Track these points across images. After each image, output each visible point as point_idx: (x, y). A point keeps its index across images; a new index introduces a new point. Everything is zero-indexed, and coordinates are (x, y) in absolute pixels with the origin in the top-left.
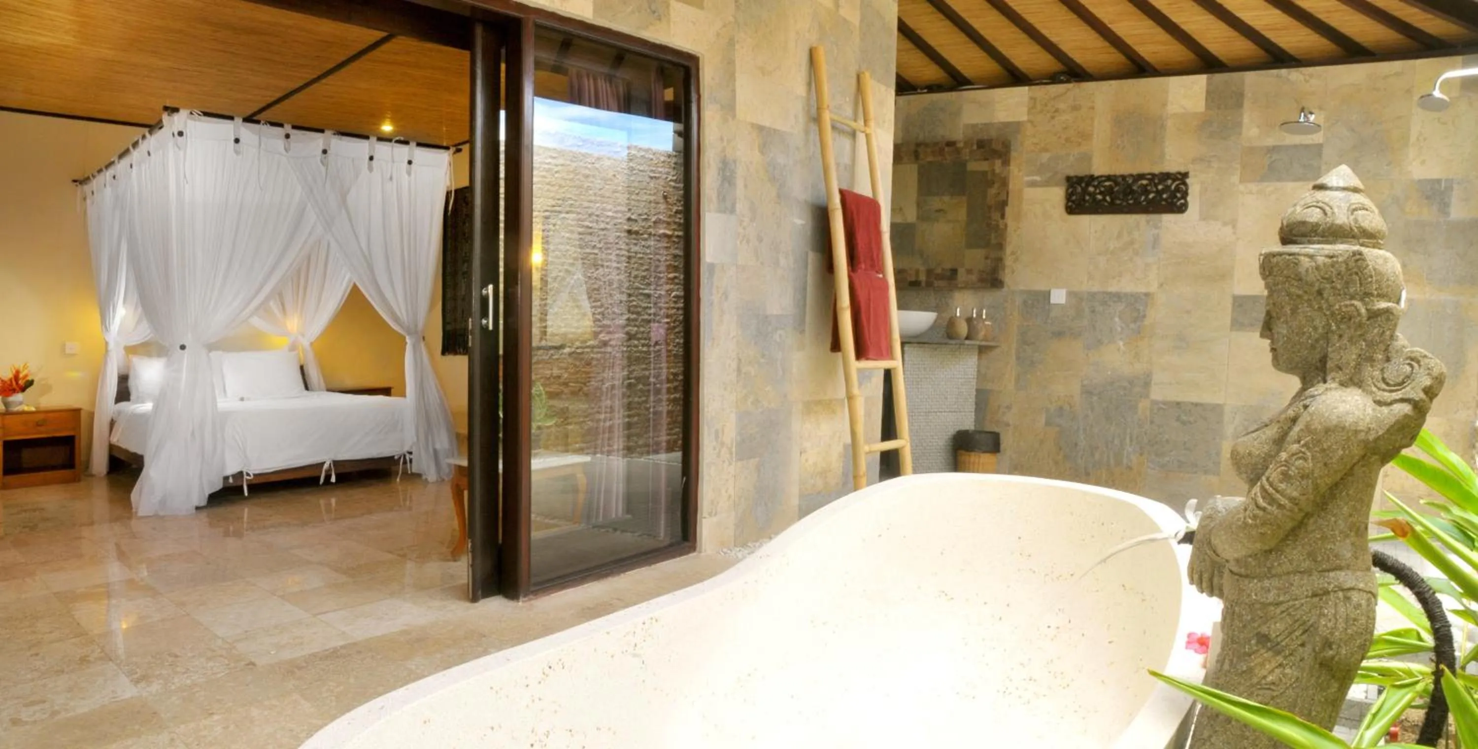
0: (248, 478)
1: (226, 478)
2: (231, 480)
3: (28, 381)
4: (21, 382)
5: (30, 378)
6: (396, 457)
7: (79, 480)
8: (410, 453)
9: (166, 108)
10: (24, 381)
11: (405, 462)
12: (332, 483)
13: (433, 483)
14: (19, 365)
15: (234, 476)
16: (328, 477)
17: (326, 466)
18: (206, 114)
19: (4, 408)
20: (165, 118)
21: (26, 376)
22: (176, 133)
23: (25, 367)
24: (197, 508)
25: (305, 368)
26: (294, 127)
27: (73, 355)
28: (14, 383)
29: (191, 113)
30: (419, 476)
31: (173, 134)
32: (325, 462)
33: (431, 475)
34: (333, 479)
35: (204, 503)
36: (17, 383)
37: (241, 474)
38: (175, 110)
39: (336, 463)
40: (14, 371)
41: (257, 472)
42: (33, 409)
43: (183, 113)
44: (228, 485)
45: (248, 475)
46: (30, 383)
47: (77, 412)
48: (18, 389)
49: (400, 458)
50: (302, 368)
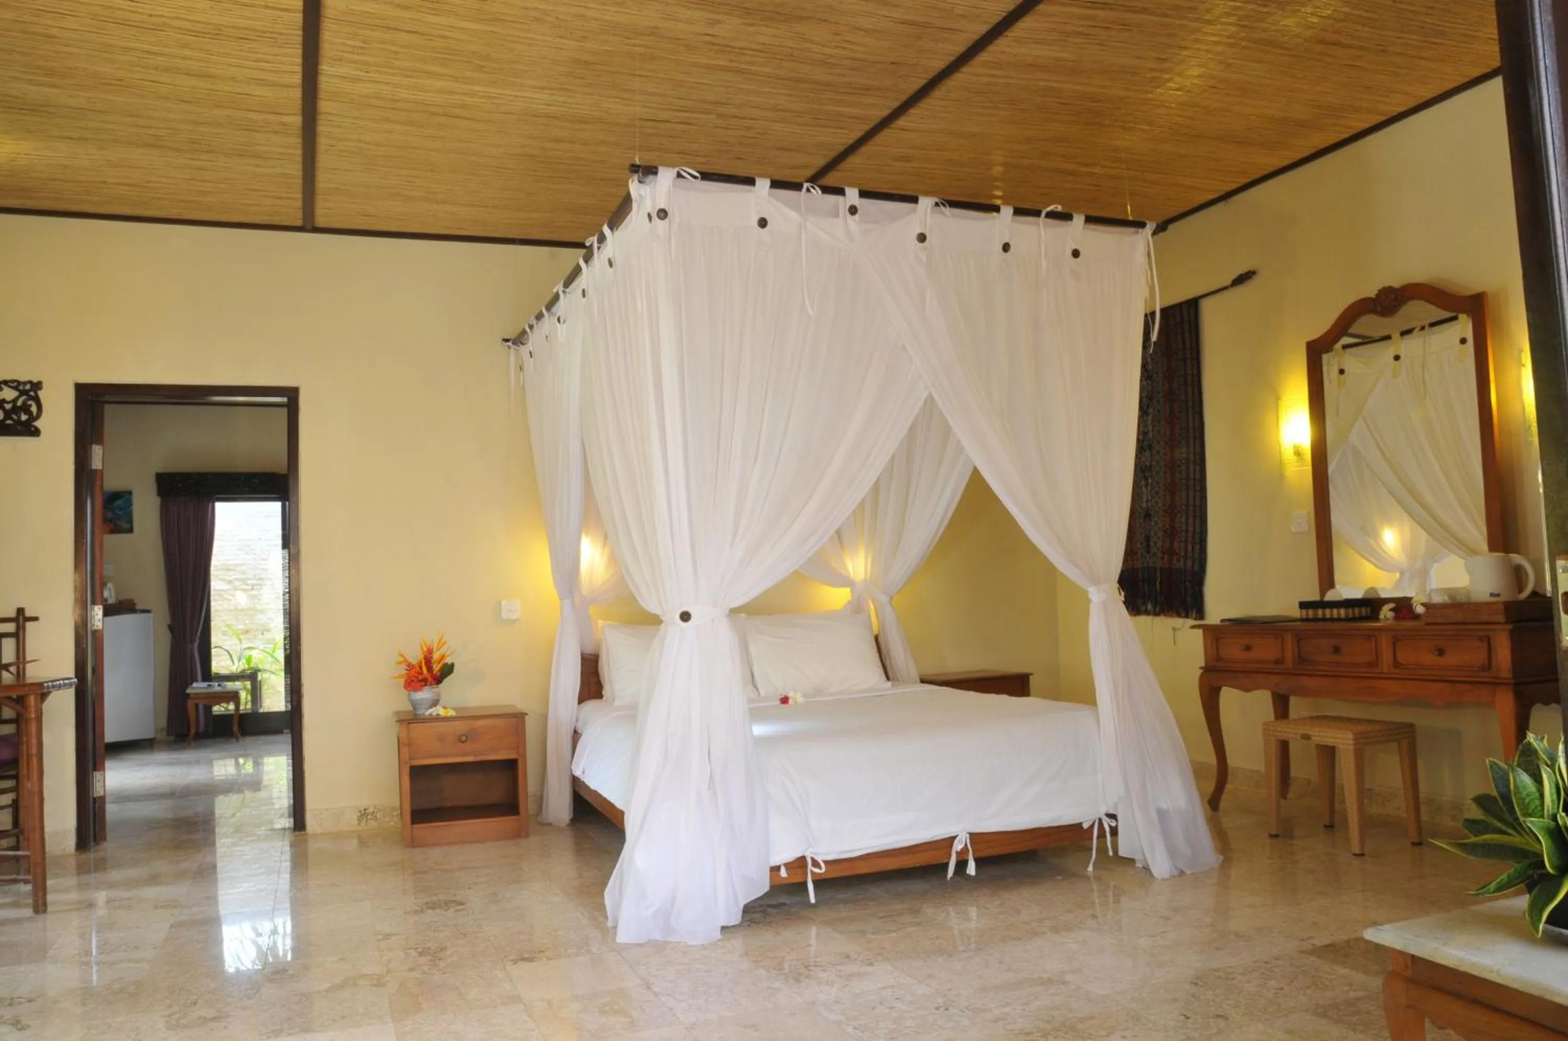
0: (817, 870)
1: (775, 869)
2: (783, 873)
3: (446, 665)
4: (436, 668)
5: (449, 660)
6: (1085, 826)
7: (527, 836)
8: (1112, 816)
9: (635, 169)
10: (441, 664)
11: (1102, 834)
12: (970, 876)
13: (1163, 880)
14: (431, 639)
15: (788, 866)
16: (962, 865)
17: (958, 846)
18: (706, 176)
19: (412, 709)
20: (634, 187)
21: (443, 657)
22: (654, 215)
23: (441, 644)
24: (724, 928)
25: (881, 640)
26: (864, 194)
27: (514, 621)
28: (425, 669)
29: (679, 175)
30: (1131, 861)
31: (650, 216)
32: (954, 838)
33: (1161, 867)
34: (971, 869)
35: (735, 918)
36: (430, 669)
37: (801, 862)
38: (650, 171)
39: (975, 837)
40: (425, 649)
41: (830, 857)
42: (451, 713)
43: (666, 176)
44: (777, 882)
45: (815, 864)
46: (448, 670)
47: (519, 717)
48: (430, 679)
49: (1092, 826)
50: (876, 638)
